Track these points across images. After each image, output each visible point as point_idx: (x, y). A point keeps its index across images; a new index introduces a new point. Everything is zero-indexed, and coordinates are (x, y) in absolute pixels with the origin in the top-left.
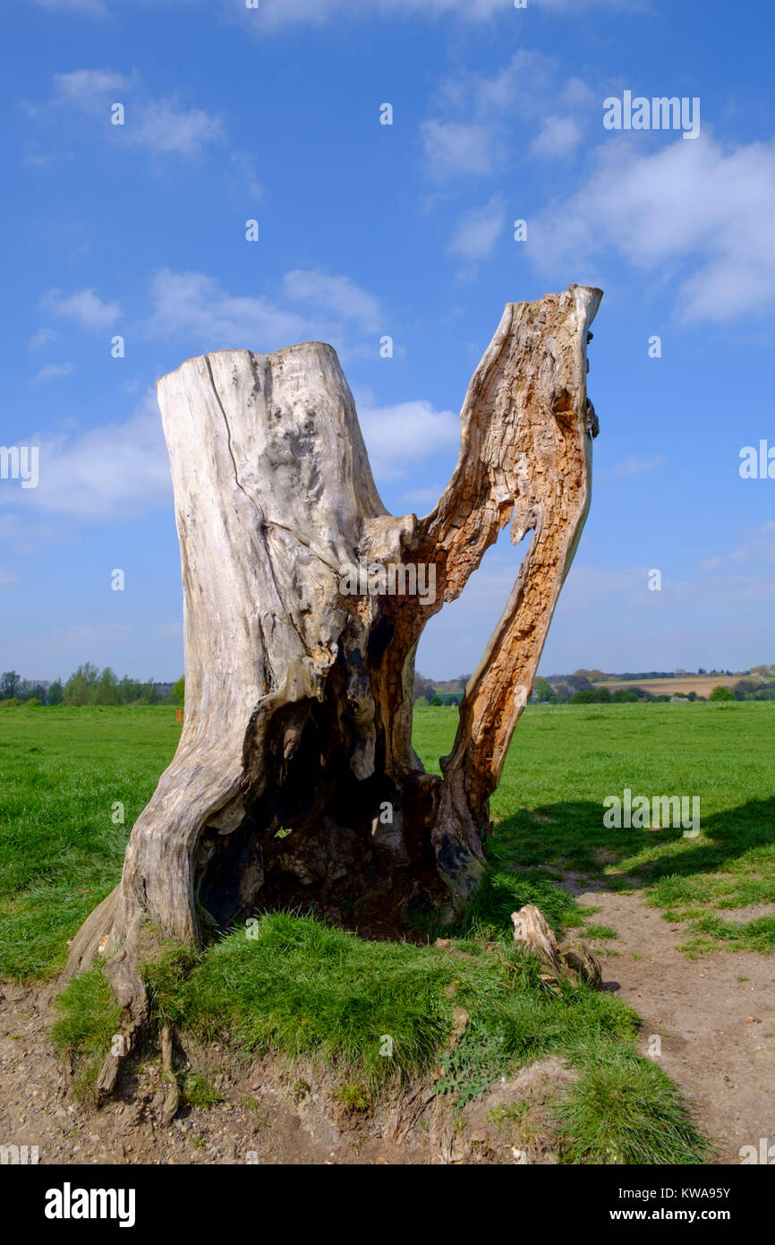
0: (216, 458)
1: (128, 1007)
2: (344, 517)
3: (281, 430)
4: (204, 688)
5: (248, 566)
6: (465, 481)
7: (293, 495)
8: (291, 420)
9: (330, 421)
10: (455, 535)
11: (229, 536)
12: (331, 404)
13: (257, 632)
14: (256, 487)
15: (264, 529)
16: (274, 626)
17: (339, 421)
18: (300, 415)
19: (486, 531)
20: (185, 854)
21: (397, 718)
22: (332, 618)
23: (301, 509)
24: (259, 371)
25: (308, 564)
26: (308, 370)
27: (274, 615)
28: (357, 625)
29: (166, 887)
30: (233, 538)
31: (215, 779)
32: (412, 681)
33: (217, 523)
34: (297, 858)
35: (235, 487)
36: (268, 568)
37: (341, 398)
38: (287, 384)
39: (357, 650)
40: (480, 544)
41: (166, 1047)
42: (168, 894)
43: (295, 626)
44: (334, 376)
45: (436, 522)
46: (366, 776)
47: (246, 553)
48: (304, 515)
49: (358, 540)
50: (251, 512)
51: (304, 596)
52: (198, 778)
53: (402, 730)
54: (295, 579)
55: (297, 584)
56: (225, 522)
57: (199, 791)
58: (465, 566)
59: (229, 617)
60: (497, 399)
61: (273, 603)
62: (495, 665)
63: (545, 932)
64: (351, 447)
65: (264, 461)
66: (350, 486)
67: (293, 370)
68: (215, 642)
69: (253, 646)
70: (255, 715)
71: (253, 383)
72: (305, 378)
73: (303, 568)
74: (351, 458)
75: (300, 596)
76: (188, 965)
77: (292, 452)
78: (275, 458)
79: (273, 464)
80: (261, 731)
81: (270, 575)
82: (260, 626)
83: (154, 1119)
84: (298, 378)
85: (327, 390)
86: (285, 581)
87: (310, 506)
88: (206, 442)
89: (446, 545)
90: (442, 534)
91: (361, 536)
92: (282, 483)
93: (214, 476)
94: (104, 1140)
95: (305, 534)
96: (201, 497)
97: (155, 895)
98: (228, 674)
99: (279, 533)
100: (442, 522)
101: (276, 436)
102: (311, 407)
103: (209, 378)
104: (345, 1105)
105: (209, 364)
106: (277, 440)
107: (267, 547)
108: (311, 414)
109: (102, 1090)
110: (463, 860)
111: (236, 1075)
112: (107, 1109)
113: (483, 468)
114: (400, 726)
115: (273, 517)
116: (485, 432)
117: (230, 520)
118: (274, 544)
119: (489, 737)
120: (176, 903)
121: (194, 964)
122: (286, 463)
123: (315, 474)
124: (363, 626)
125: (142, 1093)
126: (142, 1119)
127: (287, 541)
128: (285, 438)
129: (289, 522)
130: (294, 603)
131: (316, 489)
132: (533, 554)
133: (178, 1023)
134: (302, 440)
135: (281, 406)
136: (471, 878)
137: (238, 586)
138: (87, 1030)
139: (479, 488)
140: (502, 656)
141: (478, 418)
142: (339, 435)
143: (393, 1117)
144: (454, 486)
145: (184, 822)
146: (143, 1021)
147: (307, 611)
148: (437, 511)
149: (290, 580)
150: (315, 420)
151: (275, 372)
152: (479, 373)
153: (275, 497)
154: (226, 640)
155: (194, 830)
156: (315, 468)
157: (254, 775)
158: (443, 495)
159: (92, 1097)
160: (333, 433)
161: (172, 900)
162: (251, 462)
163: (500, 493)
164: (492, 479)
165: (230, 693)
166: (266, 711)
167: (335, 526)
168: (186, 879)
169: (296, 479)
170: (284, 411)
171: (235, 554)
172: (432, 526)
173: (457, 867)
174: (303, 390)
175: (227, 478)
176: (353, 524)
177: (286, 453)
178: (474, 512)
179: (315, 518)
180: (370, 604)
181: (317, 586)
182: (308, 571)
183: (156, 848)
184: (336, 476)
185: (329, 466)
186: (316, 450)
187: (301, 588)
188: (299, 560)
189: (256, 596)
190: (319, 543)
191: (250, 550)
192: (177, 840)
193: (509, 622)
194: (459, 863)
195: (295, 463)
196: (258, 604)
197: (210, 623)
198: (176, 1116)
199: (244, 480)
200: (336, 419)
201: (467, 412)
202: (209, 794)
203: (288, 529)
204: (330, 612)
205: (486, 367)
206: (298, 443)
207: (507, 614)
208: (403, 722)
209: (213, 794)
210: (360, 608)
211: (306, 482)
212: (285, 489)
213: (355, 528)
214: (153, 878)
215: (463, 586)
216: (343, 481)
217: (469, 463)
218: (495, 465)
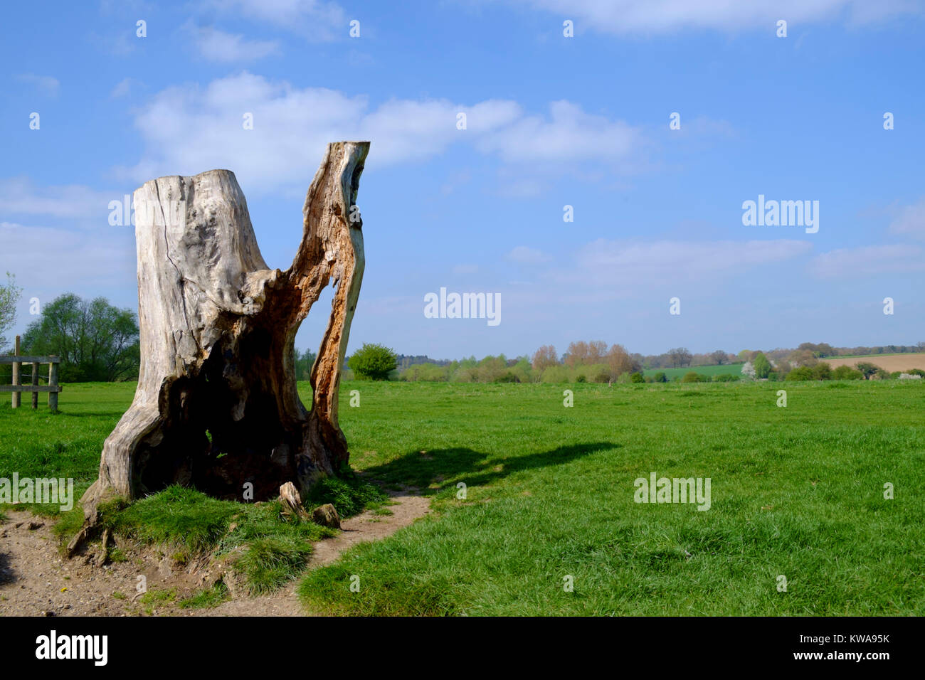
0: (157, 242)
1: (88, 519)
2: (233, 273)
3: (194, 225)
4: (145, 370)
5: (170, 304)
6: (307, 249)
7: (199, 263)
8: (202, 217)
9: (226, 219)
10: (305, 281)
11: (161, 287)
12: (226, 207)
13: (172, 340)
14: (178, 258)
15: (182, 282)
16: (181, 337)
17: (231, 216)
18: (208, 215)
19: (320, 278)
20: (127, 454)
21: (284, 388)
22: (211, 334)
23: (204, 270)
24: (186, 188)
25: (204, 302)
26: (213, 186)
27: (181, 332)
28: (231, 336)
29: (117, 470)
30: (163, 288)
31: (146, 418)
32: (293, 366)
33: (155, 280)
34: (223, 469)
35: (167, 259)
36: (181, 305)
37: (232, 202)
38: (202, 195)
39: (230, 350)
40: (317, 287)
41: (105, 538)
42: (118, 474)
43: (194, 337)
44: (229, 189)
45: (293, 273)
46: (239, 419)
47: (169, 297)
48: (205, 274)
49: (242, 285)
50: (174, 273)
51: (202, 321)
52: (138, 417)
53: (289, 395)
54: (197, 311)
55: (198, 314)
56: (159, 280)
57: (137, 423)
58: (309, 299)
59: (159, 332)
60: (326, 200)
61: (182, 325)
62: (323, 358)
63: (294, 494)
64: (238, 232)
65: (182, 244)
66: (237, 254)
67: (205, 187)
68: (151, 346)
69: (169, 348)
70: (163, 385)
71: (180, 197)
72: (211, 191)
73: (202, 305)
74: (238, 238)
75: (200, 320)
76: (122, 506)
77: (200, 236)
78: (189, 242)
79: (187, 246)
80: (167, 393)
81: (182, 309)
82: (174, 338)
83: (94, 564)
84: (208, 191)
85: (224, 198)
86: (191, 312)
87: (209, 268)
88: (153, 233)
89: (300, 286)
90: (297, 280)
91: (244, 283)
92: (193, 256)
93: (155, 252)
94: (70, 570)
95: (204, 285)
96: (148, 265)
97: (113, 475)
98: (156, 363)
99: (190, 285)
100: (296, 273)
101: (190, 228)
102: (214, 209)
103: (156, 194)
104: (177, 561)
105: (157, 184)
106: (191, 231)
107: (183, 293)
108: (214, 213)
109: (70, 549)
110: (309, 470)
111: (138, 553)
112: (73, 559)
113: (319, 241)
114: (287, 393)
115: (187, 276)
116: (320, 219)
117: (162, 278)
118: (187, 291)
119: (324, 400)
120: (122, 478)
121: (127, 505)
122: (195, 244)
123: (215, 248)
124: (234, 337)
125: (89, 552)
126: (87, 563)
127: (194, 289)
128: (196, 229)
129: (195, 278)
130: (195, 324)
131: (215, 257)
132: (338, 294)
133: (113, 529)
134: (207, 229)
135: (197, 209)
136: (312, 480)
137: (163, 315)
138: (68, 528)
139: (317, 253)
140: (327, 352)
141: (314, 211)
142: (230, 225)
143: (194, 565)
144: (300, 252)
145: (128, 439)
146: (94, 525)
147: (202, 329)
148: (292, 267)
149: (193, 312)
150: (216, 217)
151: (196, 187)
152: (312, 185)
153: (188, 264)
154: (157, 344)
155: (133, 443)
156: (215, 245)
157: (165, 416)
158: (295, 257)
159: (67, 552)
160: (226, 224)
161: (120, 477)
162: (175, 244)
163: (329, 256)
164: (324, 248)
165: (157, 373)
166: (169, 383)
167: (225, 279)
168: (127, 466)
169: (201, 253)
170: (198, 212)
171: (163, 298)
172: (291, 275)
173: (305, 474)
174: (211, 199)
175: (163, 253)
176: (238, 277)
177: (196, 238)
178: (315, 267)
179: (212, 275)
180: (241, 324)
181: (209, 315)
182: (204, 306)
183: (113, 451)
184: (229, 249)
185: (224, 244)
186: (217, 234)
187: (200, 316)
188: (200, 300)
189: (172, 321)
190: (211, 290)
191: (171, 295)
192: (124, 447)
193: (329, 333)
194: (306, 472)
195: (202, 244)
196: (173, 326)
197: (149, 336)
198: (104, 564)
199: (172, 255)
200: (229, 216)
201: (306, 209)
202: (141, 425)
203: (194, 282)
204: (210, 330)
205: (316, 182)
206: (204, 231)
207: (327, 328)
208: (289, 391)
209: (144, 425)
210: (234, 326)
211: (208, 254)
212: (194, 259)
213: (240, 279)
214: (112, 466)
215: (308, 311)
216: (233, 251)
217: (309, 238)
218: (325, 239)
